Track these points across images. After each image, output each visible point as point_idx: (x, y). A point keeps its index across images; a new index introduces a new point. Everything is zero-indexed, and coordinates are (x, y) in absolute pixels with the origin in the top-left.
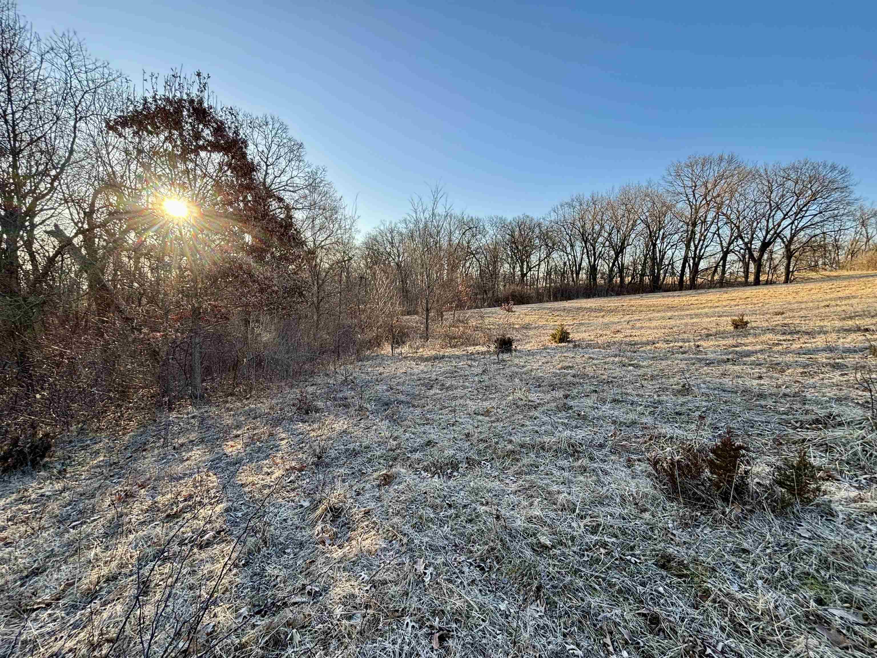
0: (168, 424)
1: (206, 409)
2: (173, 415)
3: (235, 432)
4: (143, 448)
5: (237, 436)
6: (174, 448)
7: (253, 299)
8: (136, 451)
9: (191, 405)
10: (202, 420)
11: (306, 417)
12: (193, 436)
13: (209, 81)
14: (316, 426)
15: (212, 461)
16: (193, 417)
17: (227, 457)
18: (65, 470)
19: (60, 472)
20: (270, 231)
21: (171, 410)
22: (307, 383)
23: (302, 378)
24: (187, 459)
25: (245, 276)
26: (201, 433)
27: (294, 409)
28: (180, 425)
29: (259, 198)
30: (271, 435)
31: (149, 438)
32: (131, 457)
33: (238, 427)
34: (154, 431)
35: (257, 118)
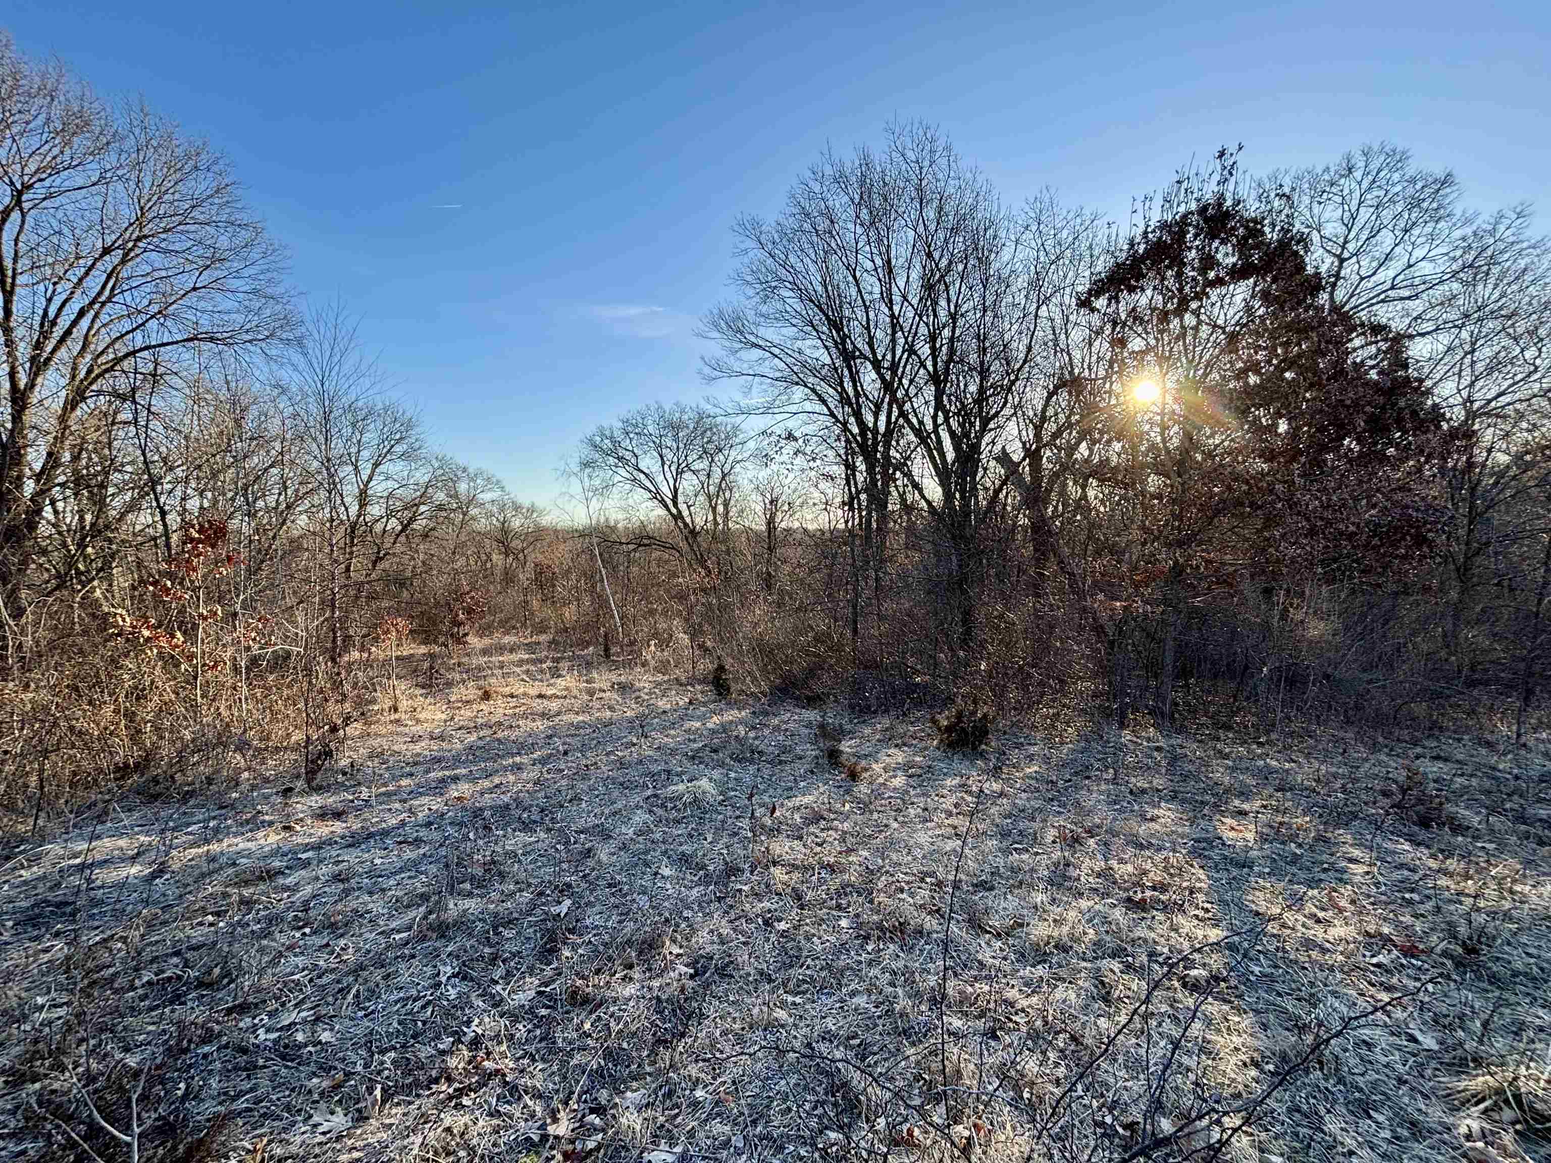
0: (1120, 748)
1: (1179, 741)
2: (1127, 736)
3: (1237, 802)
4: (1084, 772)
5: (1243, 813)
6: (1131, 792)
7: (1291, 551)
8: (1076, 774)
9: (1153, 726)
10: (1174, 760)
11: (1423, 835)
12: (1159, 782)
13: (1240, 157)
14: (1452, 864)
15: (1197, 841)
16: (1158, 749)
17: (1224, 844)
18: (1000, 768)
19: (995, 768)
20: (1348, 407)
21: (1122, 726)
22: (1419, 750)
23: (1405, 734)
24: (1152, 820)
25: (1280, 505)
26: (1172, 781)
27: (1386, 802)
28: (1137, 756)
29: (1327, 342)
30: (1319, 838)
31: (1092, 761)
32: (1070, 780)
33: (1245, 794)
34: (1099, 752)
35: (1327, 169)
